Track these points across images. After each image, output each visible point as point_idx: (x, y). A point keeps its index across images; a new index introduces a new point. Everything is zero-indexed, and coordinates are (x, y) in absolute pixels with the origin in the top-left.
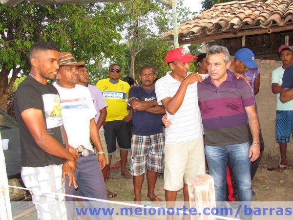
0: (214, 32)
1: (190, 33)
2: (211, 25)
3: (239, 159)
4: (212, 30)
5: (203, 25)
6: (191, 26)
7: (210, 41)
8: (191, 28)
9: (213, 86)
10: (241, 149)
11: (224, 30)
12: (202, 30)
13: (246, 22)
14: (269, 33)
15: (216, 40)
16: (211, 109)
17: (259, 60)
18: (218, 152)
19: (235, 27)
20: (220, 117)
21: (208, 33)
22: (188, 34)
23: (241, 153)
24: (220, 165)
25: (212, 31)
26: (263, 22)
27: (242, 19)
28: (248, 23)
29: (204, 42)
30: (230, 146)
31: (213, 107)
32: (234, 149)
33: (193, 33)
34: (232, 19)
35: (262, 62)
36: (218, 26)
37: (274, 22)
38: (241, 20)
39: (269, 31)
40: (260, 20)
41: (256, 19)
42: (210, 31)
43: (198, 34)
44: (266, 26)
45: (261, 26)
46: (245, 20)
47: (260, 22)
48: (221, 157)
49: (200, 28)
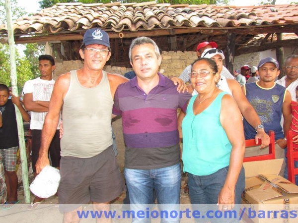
0: (59, 31)
1: (30, 30)
2: (56, 23)
3: (165, 186)
4: (58, 28)
5: (45, 22)
6: (31, 22)
7: (54, 42)
8: (30, 25)
9: (141, 91)
10: (169, 174)
11: (71, 30)
12: (45, 27)
13: (97, 23)
14: (121, 37)
15: (61, 41)
16: (135, 121)
17: (110, 66)
18: (140, 177)
19: (83, 27)
20: (146, 133)
21: (52, 32)
22: (27, 30)
23: (168, 179)
24: (143, 194)
25: (58, 30)
26: (115, 25)
27: (91, 20)
28: (99, 24)
29: (47, 43)
30: (156, 171)
31: (138, 120)
32: (160, 174)
33: (33, 30)
34: (80, 19)
35: (113, 69)
36: (64, 25)
37: (126, 27)
38: (90, 22)
39: (121, 35)
40: (111, 23)
41: (106, 22)
42: (54, 29)
43: (41, 32)
44: (118, 29)
45: (113, 29)
46: (95, 21)
47: (112, 24)
48: (144, 184)
49: (42, 25)
